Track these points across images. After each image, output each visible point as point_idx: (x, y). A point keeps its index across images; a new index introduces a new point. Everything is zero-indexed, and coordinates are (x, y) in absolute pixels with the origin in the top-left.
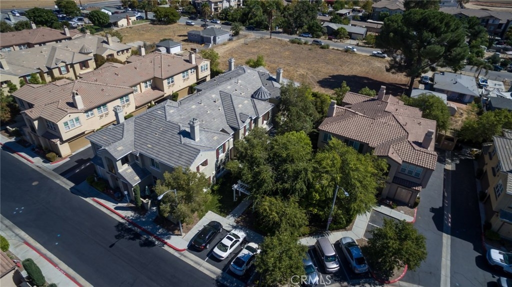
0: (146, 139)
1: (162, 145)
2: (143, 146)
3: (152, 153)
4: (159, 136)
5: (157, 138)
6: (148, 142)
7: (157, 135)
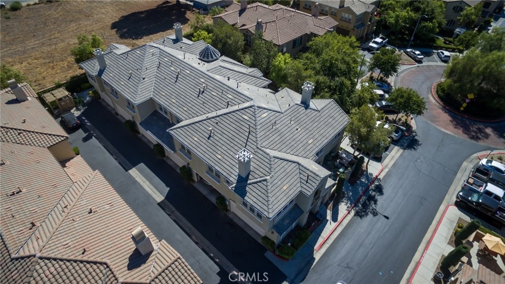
0: (299, 142)
1: (315, 129)
2: (308, 148)
3: (320, 142)
4: (302, 128)
5: (303, 130)
6: (305, 141)
7: (299, 129)
